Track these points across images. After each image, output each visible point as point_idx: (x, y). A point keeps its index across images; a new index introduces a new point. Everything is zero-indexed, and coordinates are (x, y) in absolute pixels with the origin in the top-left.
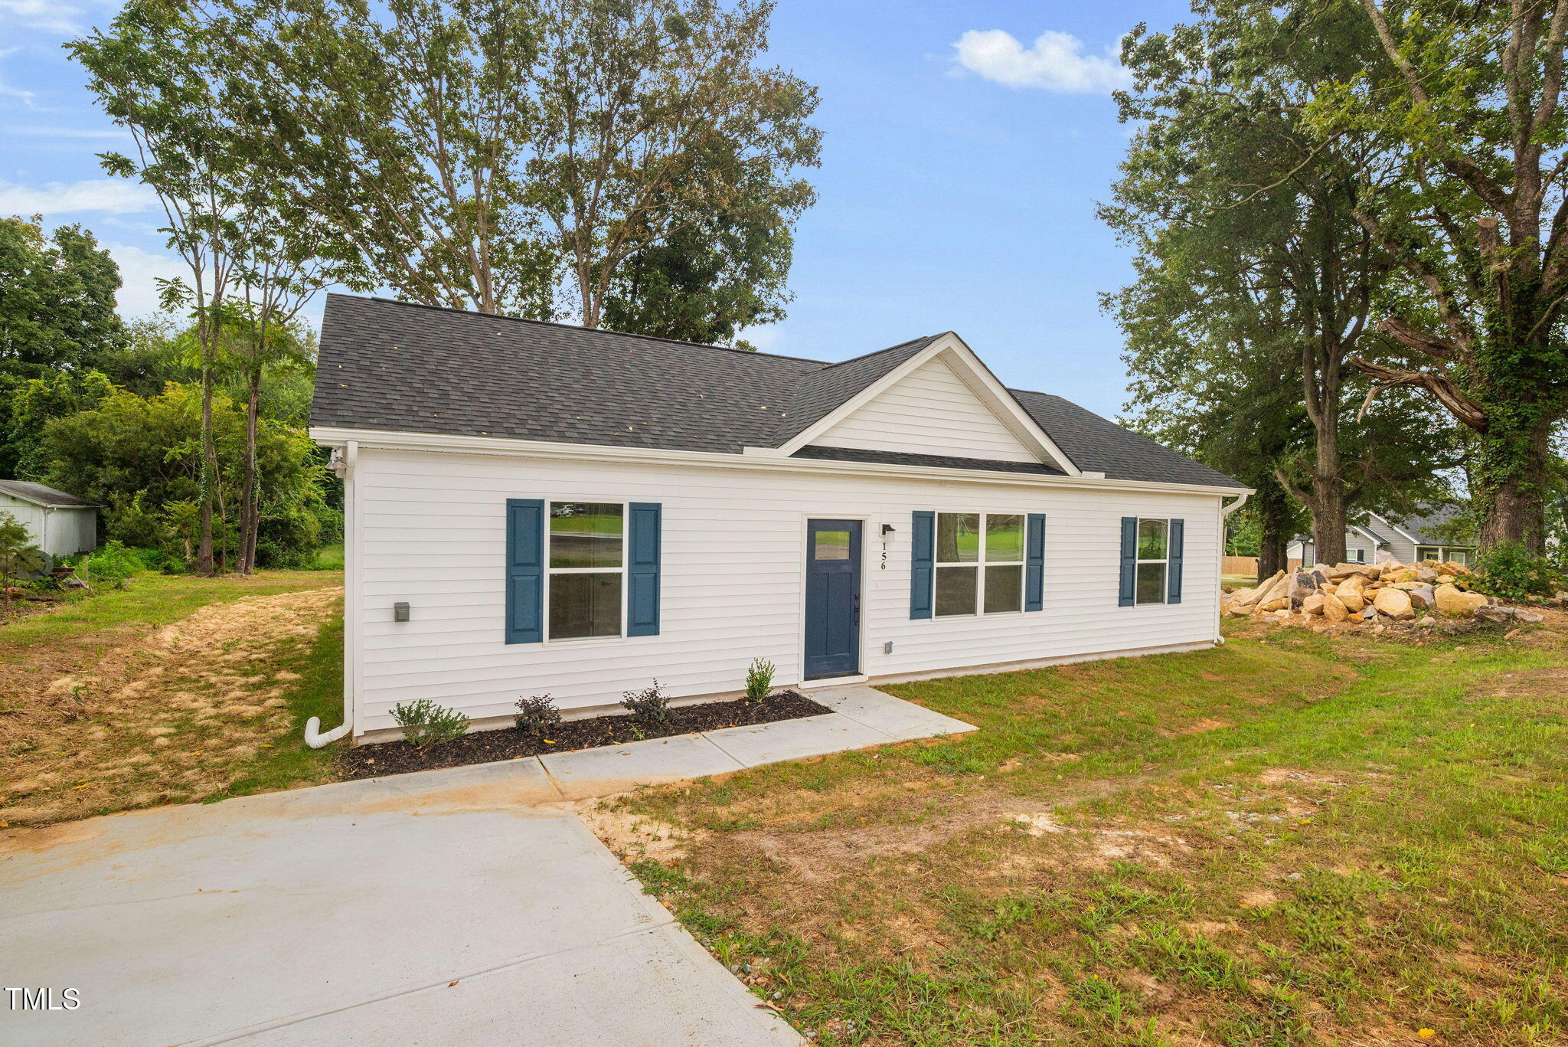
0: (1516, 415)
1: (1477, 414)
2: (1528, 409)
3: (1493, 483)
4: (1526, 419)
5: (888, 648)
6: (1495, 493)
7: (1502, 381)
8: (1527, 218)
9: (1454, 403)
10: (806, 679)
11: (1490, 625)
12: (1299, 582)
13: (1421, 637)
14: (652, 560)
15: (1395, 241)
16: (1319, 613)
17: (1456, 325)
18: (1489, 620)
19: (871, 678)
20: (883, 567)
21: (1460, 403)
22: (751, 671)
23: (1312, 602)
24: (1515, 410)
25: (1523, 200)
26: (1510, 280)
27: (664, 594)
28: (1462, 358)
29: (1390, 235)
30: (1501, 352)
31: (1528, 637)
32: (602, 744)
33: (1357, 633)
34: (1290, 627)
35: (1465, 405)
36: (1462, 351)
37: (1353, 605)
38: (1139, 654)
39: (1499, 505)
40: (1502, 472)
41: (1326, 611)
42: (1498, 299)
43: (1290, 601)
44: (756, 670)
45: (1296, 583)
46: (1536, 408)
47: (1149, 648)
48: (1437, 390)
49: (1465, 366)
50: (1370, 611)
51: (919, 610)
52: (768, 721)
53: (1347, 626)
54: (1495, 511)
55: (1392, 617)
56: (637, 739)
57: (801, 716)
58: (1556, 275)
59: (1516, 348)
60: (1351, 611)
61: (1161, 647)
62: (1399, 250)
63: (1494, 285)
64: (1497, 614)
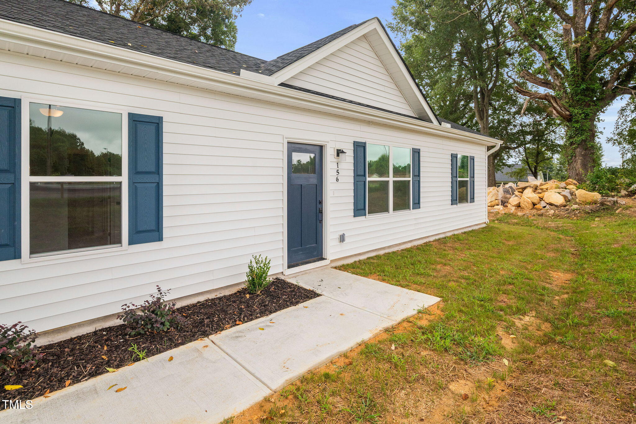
0: (583, 113)
1: (567, 113)
2: (588, 110)
3: (574, 144)
4: (588, 115)
5: (342, 238)
6: (575, 149)
7: (577, 97)
8: (582, 26)
9: (558, 108)
10: (289, 267)
11: (607, 207)
12: (504, 192)
13: (575, 215)
14: (153, 169)
15: (527, 35)
16: (518, 206)
17: (554, 74)
18: (606, 204)
19: (332, 261)
20: (337, 180)
21: (560, 107)
22: (250, 267)
23: (514, 200)
24: (582, 111)
25: (579, 18)
26: (580, 51)
27: (166, 202)
28: (557, 88)
29: (525, 32)
30: (577, 84)
31: (628, 212)
32: (92, 375)
33: (542, 215)
34: (505, 214)
35: (563, 109)
36: (557, 85)
37: (535, 201)
38: (460, 232)
39: (577, 153)
40: (578, 139)
41: (521, 205)
42: (575, 60)
43: (500, 201)
44: (255, 265)
45: (502, 192)
46: (591, 110)
47: (463, 228)
48: (552, 101)
49: (559, 92)
50: (543, 204)
51: (359, 211)
52: (271, 312)
53: (534, 211)
54: (575, 157)
55: (556, 206)
56: (137, 359)
57: (297, 303)
58: (596, 51)
59: (582, 83)
60: (534, 204)
61: (467, 227)
62: (530, 39)
63: (574, 53)
64: (609, 201)
